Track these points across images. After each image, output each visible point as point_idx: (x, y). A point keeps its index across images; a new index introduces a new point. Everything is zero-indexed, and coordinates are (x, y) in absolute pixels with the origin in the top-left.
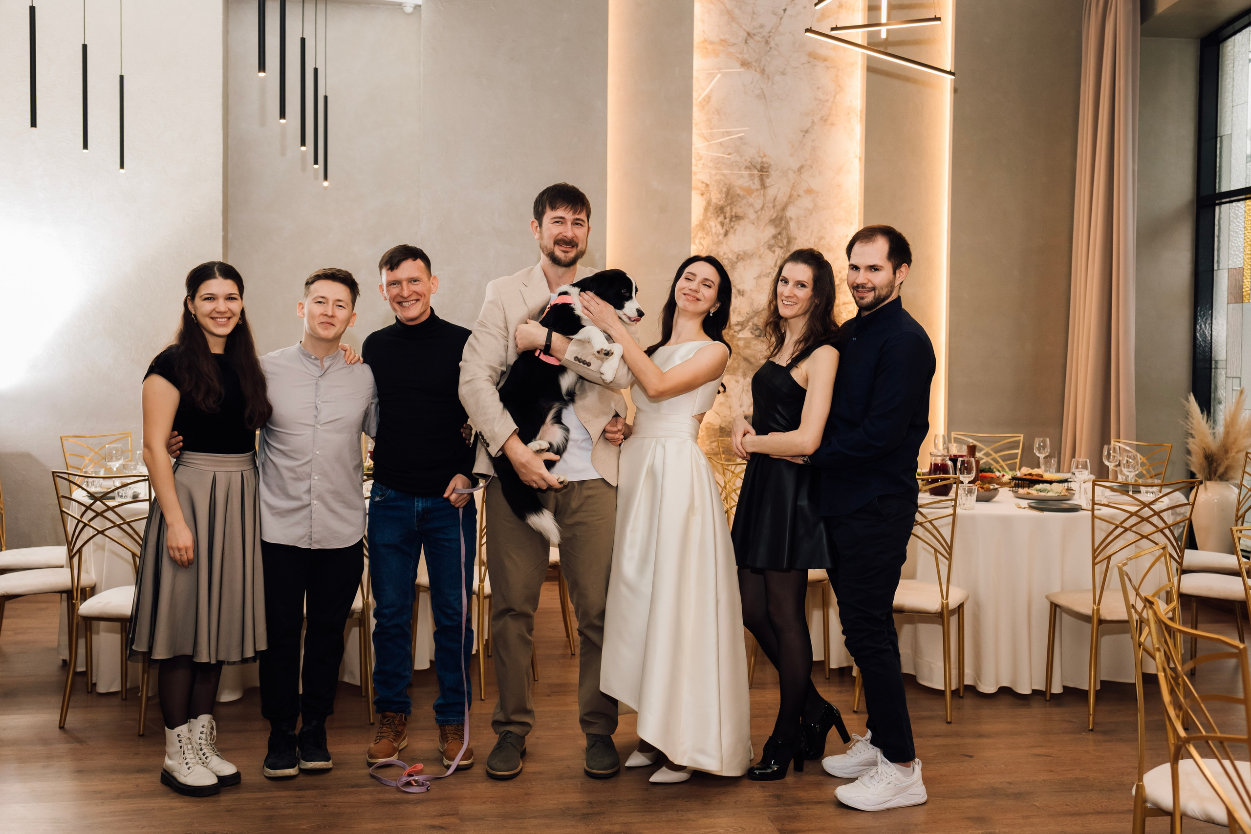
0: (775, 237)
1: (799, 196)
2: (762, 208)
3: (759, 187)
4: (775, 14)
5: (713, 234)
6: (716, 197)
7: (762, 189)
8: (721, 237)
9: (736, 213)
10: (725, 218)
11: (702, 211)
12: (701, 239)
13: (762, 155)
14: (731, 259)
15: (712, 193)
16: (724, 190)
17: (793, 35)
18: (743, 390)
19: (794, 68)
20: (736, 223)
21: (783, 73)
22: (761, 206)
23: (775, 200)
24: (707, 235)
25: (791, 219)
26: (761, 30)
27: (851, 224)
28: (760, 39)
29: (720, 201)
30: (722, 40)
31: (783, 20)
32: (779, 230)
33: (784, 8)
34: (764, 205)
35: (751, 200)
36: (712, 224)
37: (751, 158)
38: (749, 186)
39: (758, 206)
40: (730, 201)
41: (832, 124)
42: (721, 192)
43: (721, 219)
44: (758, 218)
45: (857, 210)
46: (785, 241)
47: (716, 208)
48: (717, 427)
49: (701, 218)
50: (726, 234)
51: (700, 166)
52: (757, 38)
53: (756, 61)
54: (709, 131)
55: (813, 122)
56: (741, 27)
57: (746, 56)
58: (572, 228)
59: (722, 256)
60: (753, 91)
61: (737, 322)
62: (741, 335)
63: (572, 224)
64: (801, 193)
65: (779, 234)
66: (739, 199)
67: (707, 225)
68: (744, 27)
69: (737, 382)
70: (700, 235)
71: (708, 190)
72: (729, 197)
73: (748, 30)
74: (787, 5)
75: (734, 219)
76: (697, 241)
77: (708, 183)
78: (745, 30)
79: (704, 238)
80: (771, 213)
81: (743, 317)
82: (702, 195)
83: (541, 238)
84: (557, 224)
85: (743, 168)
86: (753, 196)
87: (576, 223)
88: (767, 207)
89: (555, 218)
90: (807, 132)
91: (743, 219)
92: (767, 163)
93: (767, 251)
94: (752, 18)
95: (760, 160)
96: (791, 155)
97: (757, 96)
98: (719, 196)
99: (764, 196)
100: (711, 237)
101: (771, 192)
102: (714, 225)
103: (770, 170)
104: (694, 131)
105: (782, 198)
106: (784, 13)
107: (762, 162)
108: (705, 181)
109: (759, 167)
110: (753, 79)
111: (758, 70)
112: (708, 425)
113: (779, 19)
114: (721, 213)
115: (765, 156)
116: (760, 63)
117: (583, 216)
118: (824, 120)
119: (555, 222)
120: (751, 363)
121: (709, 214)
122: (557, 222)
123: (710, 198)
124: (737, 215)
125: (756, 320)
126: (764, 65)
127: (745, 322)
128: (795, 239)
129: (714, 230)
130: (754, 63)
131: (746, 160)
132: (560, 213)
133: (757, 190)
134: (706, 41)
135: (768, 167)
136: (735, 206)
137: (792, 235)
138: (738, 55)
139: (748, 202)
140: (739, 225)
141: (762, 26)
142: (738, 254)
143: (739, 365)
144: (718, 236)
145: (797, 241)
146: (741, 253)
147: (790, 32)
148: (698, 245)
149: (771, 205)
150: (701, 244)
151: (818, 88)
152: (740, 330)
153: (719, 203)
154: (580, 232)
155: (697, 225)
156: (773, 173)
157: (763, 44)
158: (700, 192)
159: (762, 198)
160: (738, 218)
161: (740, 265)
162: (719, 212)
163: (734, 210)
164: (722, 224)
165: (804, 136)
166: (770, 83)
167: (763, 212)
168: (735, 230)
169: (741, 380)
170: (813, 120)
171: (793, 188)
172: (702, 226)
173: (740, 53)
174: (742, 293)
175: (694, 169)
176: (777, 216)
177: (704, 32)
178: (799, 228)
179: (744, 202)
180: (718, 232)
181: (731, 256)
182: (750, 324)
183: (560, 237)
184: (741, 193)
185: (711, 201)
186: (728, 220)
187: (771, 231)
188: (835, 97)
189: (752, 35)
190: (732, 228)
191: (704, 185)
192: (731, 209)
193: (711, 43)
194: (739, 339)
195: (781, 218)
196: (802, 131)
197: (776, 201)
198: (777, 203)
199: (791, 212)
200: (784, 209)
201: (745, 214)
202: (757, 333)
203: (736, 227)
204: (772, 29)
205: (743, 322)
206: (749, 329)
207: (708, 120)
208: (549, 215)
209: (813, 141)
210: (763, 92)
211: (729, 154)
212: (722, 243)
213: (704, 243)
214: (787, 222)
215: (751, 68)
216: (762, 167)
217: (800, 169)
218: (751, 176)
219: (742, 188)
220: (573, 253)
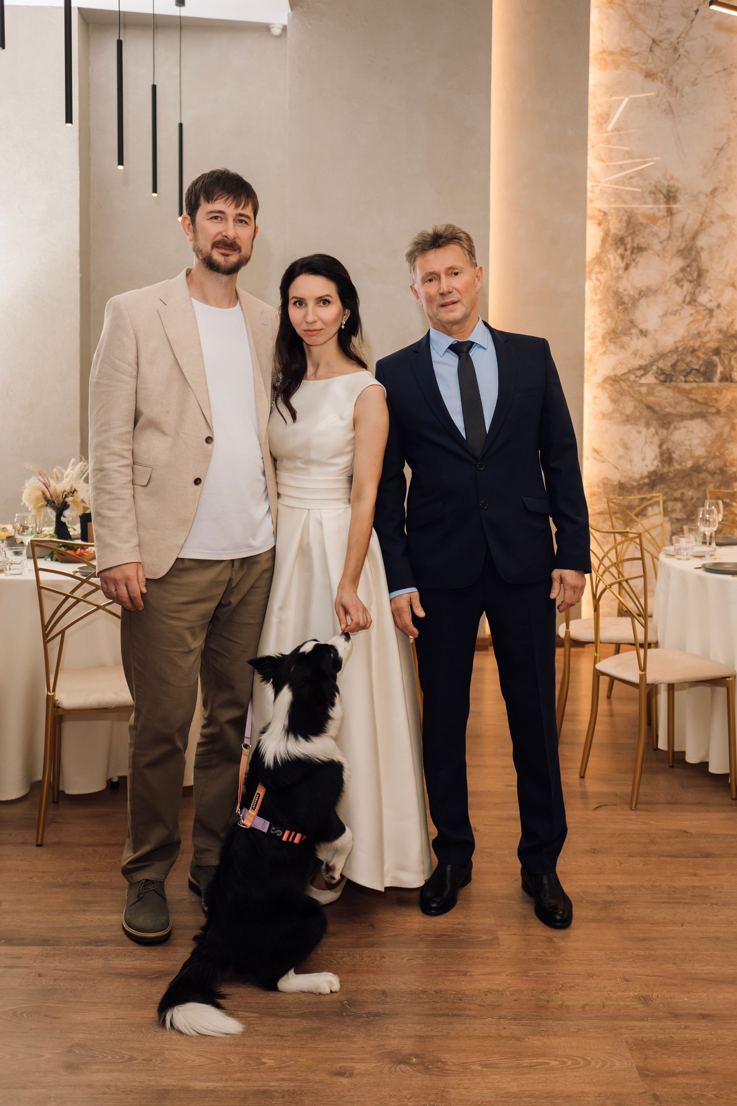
0: (683, 270)
1: (712, 222)
2: (669, 238)
3: (665, 214)
4: (684, 15)
5: (613, 269)
6: (615, 226)
7: (668, 216)
8: (621, 272)
9: (638, 244)
10: (626, 250)
11: (599, 242)
12: (598, 274)
13: (668, 178)
14: (632, 296)
15: (611, 223)
16: (625, 218)
17: (707, 40)
18: (646, 442)
19: (707, 77)
20: (638, 255)
21: (694, 84)
22: (667, 235)
23: (684, 227)
24: (604, 269)
25: (702, 248)
26: (669, 36)
28: (667, 46)
29: (620, 231)
30: (623, 50)
31: (694, 22)
32: (688, 261)
33: (695, 8)
34: (671, 234)
35: (656, 229)
36: (611, 256)
37: (657, 182)
38: (654, 213)
39: (664, 236)
40: (631, 231)
42: (621, 221)
43: (621, 251)
44: (664, 249)
46: (695, 275)
47: (615, 239)
48: (616, 483)
49: (598, 250)
50: (627, 268)
52: (664, 45)
53: (662, 71)
54: (608, 152)
55: (729, 138)
56: (645, 33)
57: (651, 66)
58: (234, 225)
59: (622, 293)
60: (659, 105)
61: (639, 367)
62: (643, 381)
63: (234, 221)
64: (714, 218)
65: (689, 266)
66: (642, 228)
67: (605, 259)
68: (649, 33)
69: (639, 432)
70: (597, 269)
71: (606, 219)
72: (631, 227)
73: (653, 36)
74: (700, 5)
75: (636, 251)
76: (593, 277)
77: (607, 211)
78: (649, 37)
79: (601, 273)
80: (679, 243)
81: (645, 360)
82: (600, 224)
84: (215, 221)
85: (647, 193)
86: (658, 224)
87: (241, 220)
88: (675, 236)
89: (212, 212)
90: (721, 149)
91: (647, 250)
92: (674, 186)
93: (674, 286)
94: (658, 22)
95: (666, 183)
96: (703, 177)
97: (664, 111)
98: (618, 225)
99: (671, 224)
100: (609, 272)
101: (679, 219)
102: (613, 258)
103: (678, 194)
104: (590, 152)
105: (692, 225)
106: (696, 14)
107: (669, 186)
108: (603, 209)
109: (665, 191)
110: (659, 92)
111: (665, 81)
112: (606, 481)
113: (690, 22)
114: (621, 244)
115: (672, 178)
116: (667, 74)
117: (248, 211)
119: (211, 218)
120: (654, 411)
121: (607, 246)
122: (216, 218)
123: (609, 228)
124: (640, 246)
125: (661, 364)
126: (672, 76)
127: (649, 366)
128: (707, 271)
129: (612, 264)
130: (660, 74)
131: (650, 184)
132: (219, 205)
133: (664, 217)
134: (604, 51)
135: (676, 191)
136: (637, 236)
137: (704, 267)
138: (642, 66)
139: (652, 231)
140: (641, 257)
141: (669, 31)
142: (640, 289)
143: (641, 414)
144: (618, 270)
145: (709, 274)
146: (644, 289)
147: (702, 36)
148: (594, 281)
149: (679, 234)
150: (598, 279)
152: (643, 375)
153: (619, 233)
154: (243, 233)
155: (593, 259)
156: (681, 198)
157: (671, 51)
158: (596, 221)
159: (669, 226)
160: (640, 249)
161: (643, 302)
162: (619, 243)
163: (636, 241)
164: (622, 257)
166: (678, 95)
167: (670, 242)
168: (637, 263)
169: (644, 431)
170: (728, 135)
171: (705, 213)
172: (599, 260)
173: (644, 63)
174: (645, 334)
175: (589, 195)
176: (686, 246)
177: (602, 41)
178: (711, 259)
179: (648, 231)
180: (617, 266)
181: (632, 292)
182: (655, 368)
183: (220, 237)
184: (642, 220)
185: (610, 231)
186: (628, 252)
187: (679, 263)
189: (657, 42)
190: (634, 260)
191: (602, 214)
192: (633, 240)
193: (611, 53)
194: (642, 385)
195: (691, 249)
196: (715, 149)
197: (685, 229)
198: (686, 232)
199: (702, 241)
200: (694, 238)
201: (648, 244)
202: (662, 378)
203: (638, 260)
204: (681, 34)
205: (646, 366)
206: (653, 374)
207: (605, 141)
208: (205, 208)
209: (729, 159)
210: (670, 105)
211: (631, 178)
212: (622, 278)
213: (602, 278)
214: (698, 253)
215: (657, 79)
216: (669, 191)
217: (714, 192)
218: (656, 201)
219: (645, 216)
220: (234, 258)
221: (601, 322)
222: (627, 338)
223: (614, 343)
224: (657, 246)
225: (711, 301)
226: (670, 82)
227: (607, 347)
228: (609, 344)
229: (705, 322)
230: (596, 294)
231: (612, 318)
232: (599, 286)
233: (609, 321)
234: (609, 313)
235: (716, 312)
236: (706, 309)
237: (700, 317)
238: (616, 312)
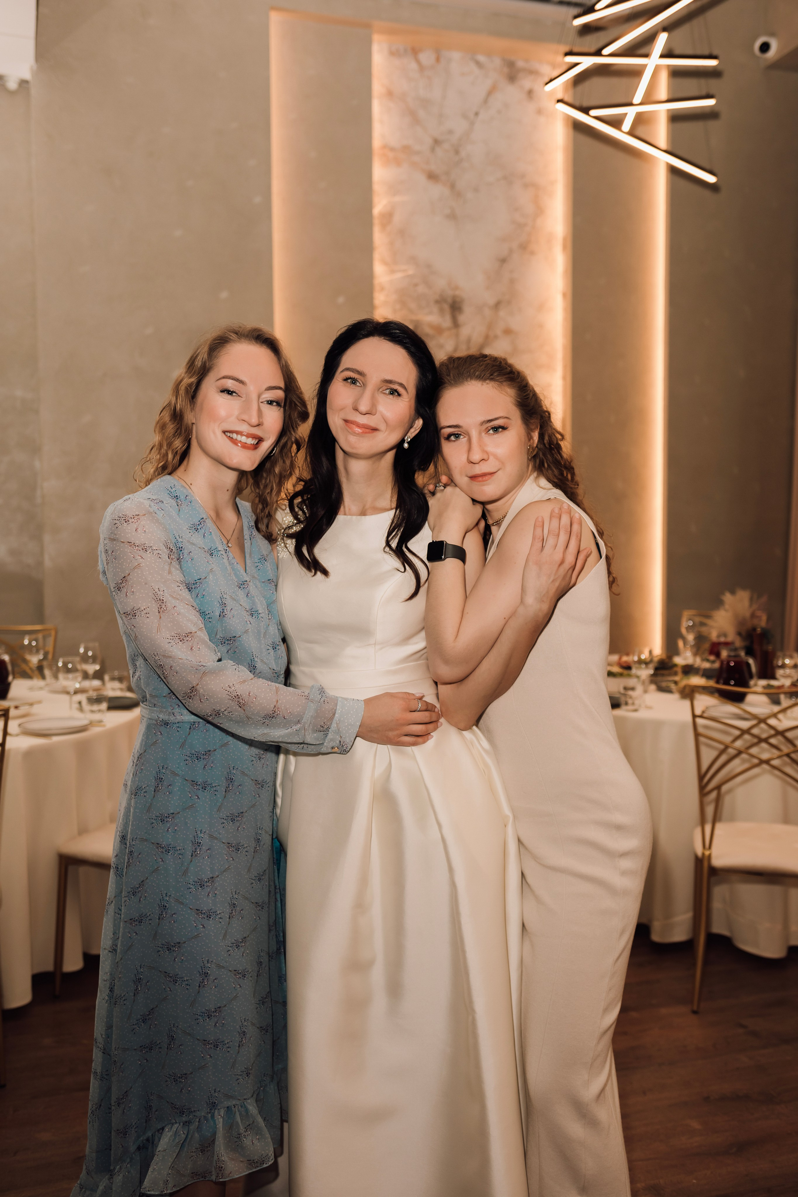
1: (497, 337)
3: (451, 325)
4: (465, 116)
7: (453, 327)
13: (454, 287)
17: (487, 144)
19: (489, 184)
21: (476, 190)
22: (454, 347)
23: (470, 340)
26: (450, 137)
28: (449, 148)
30: (404, 147)
31: (475, 126)
33: (475, 111)
34: (457, 347)
35: (442, 340)
37: (442, 291)
38: (440, 324)
39: (450, 348)
41: (532, 253)
51: (381, 299)
52: (446, 146)
53: (445, 174)
54: (392, 255)
55: (511, 250)
56: (427, 131)
57: (432, 168)
60: (442, 210)
64: (500, 333)
68: (430, 131)
73: (434, 135)
78: (431, 136)
85: (432, 301)
86: (444, 336)
90: (504, 260)
92: (459, 297)
94: (439, 121)
95: (451, 293)
96: (487, 288)
97: (447, 216)
99: (457, 335)
101: (465, 331)
103: (463, 305)
104: (376, 255)
105: (478, 339)
106: (476, 117)
107: (454, 296)
109: (450, 300)
110: (442, 195)
111: (447, 184)
113: (470, 124)
115: (457, 288)
116: (449, 177)
118: (524, 247)
126: (454, 179)
130: (442, 177)
131: (436, 293)
133: (449, 329)
134: (387, 147)
135: (462, 302)
138: (424, 166)
139: (439, 343)
141: (451, 132)
147: (483, 141)
151: (516, 209)
156: (468, 309)
157: (453, 153)
159: (455, 338)
165: (501, 265)
166: (461, 200)
170: (510, 247)
171: (489, 327)
173: (426, 164)
175: (375, 301)
177: (383, 135)
184: (430, 332)
188: (535, 221)
189: (439, 142)
193: (392, 149)
196: (498, 260)
197: (470, 342)
198: (472, 345)
204: (462, 136)
207: (390, 244)
209: (512, 272)
210: (453, 211)
211: (415, 284)
215: (440, 181)
216: (455, 302)
217: (497, 305)
218: (442, 311)
219: (431, 326)
226: (453, 186)
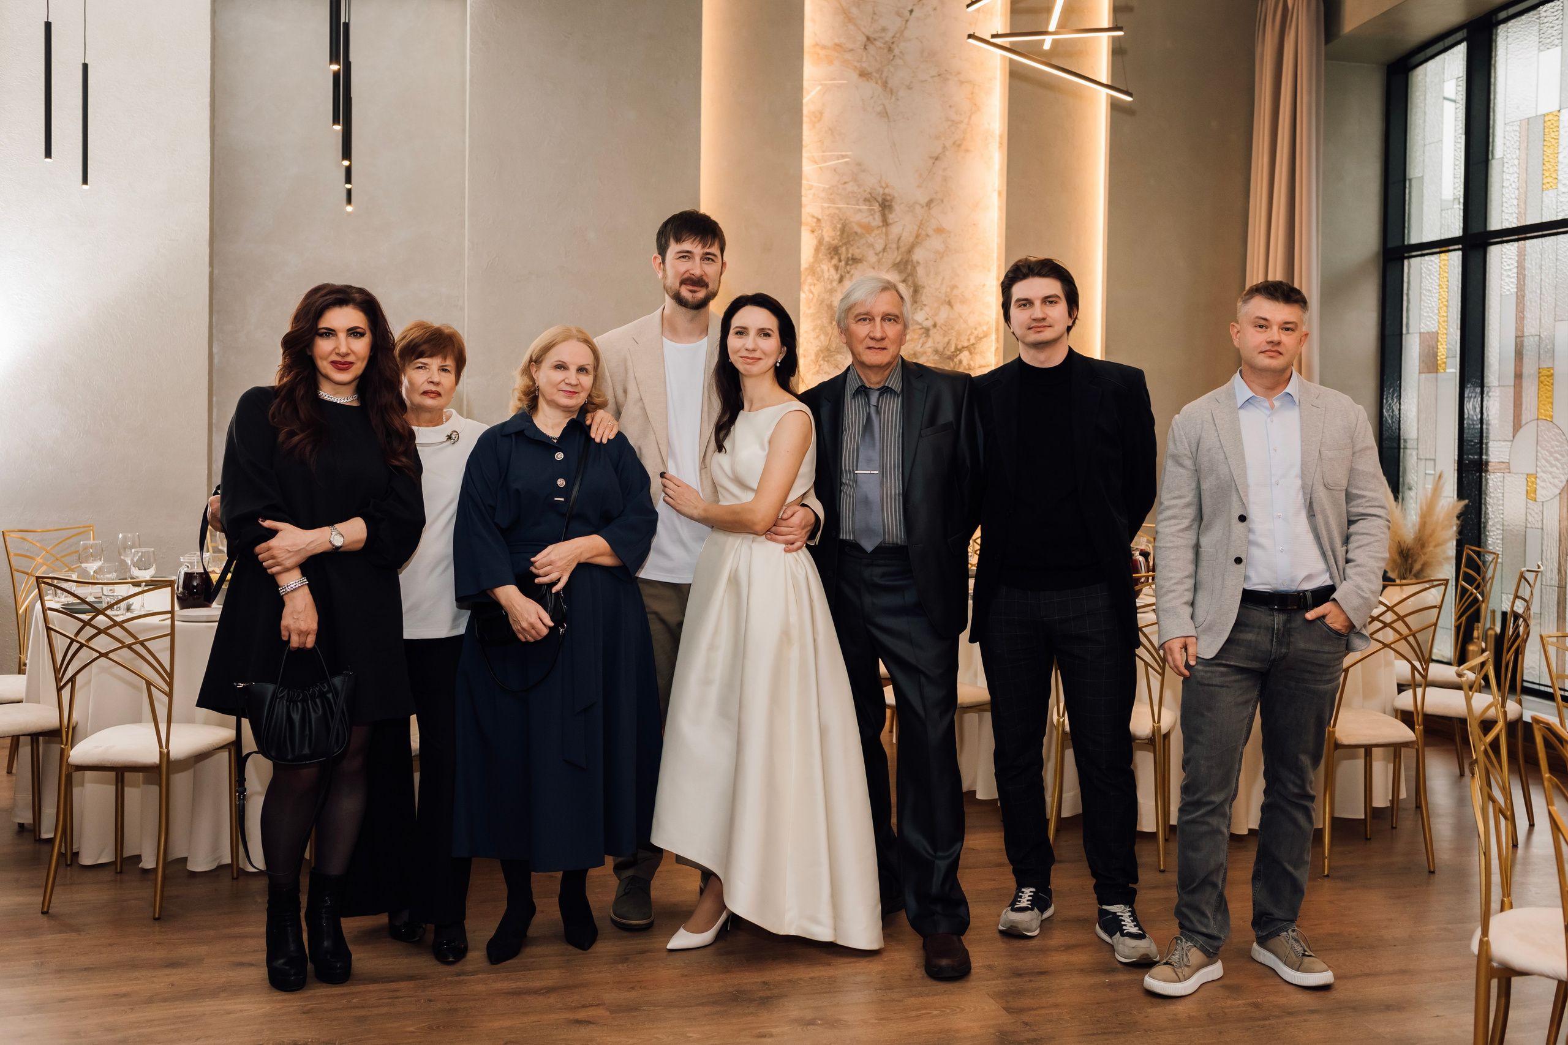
1: (928, 235)
2: (884, 250)
3: (881, 224)
4: (899, 14)
5: (826, 280)
6: (829, 234)
7: (883, 226)
8: (835, 284)
9: (853, 255)
10: (840, 261)
11: (812, 251)
12: (811, 285)
13: (884, 185)
15: (825, 230)
16: (839, 226)
17: (921, 42)
19: (922, 82)
20: (852, 267)
21: (909, 88)
22: (882, 246)
23: (899, 239)
24: (818, 280)
25: (918, 263)
26: (883, 35)
27: (989, 271)
28: (882, 45)
29: (833, 240)
30: (836, 45)
31: (909, 23)
32: (904, 276)
33: (910, 9)
34: (886, 246)
35: (871, 239)
36: (825, 267)
37: (871, 189)
38: (869, 223)
39: (879, 247)
40: (844, 241)
41: (967, 151)
42: (834, 229)
43: (835, 261)
44: (879, 261)
45: (995, 255)
47: (829, 249)
49: (811, 260)
50: (841, 280)
51: (810, 196)
52: (879, 44)
53: (877, 71)
54: (821, 154)
55: (944, 147)
56: (859, 29)
57: (865, 65)
58: (701, 264)
60: (873, 107)
63: (701, 259)
64: (930, 232)
66: (856, 238)
67: (818, 269)
68: (863, 29)
70: (810, 280)
71: (820, 226)
72: (845, 236)
73: (867, 33)
74: (914, 5)
75: (850, 262)
76: (806, 288)
77: (820, 217)
78: (864, 34)
79: (815, 285)
80: (894, 256)
82: (814, 232)
83: (665, 276)
84: (684, 260)
85: (861, 201)
86: (873, 235)
87: (707, 258)
88: (890, 248)
89: (680, 252)
90: (937, 159)
91: (861, 262)
92: (890, 195)
94: (873, 19)
95: (881, 191)
96: (919, 186)
97: (879, 114)
98: (832, 234)
99: (887, 234)
100: (822, 283)
101: (895, 230)
102: (827, 269)
103: (893, 204)
104: (805, 154)
105: (908, 238)
106: (911, 14)
107: (884, 194)
108: (817, 215)
109: (880, 199)
110: (873, 93)
111: (879, 82)
113: (904, 22)
114: (835, 254)
115: (887, 186)
116: (881, 74)
117: (715, 250)
118: (958, 145)
119: (680, 257)
121: (820, 255)
122: (684, 257)
123: (822, 236)
124: (854, 257)
126: (887, 77)
128: (923, 287)
129: (826, 275)
130: (874, 74)
131: (865, 191)
132: (687, 246)
133: (879, 227)
134: (817, 44)
135: (891, 201)
136: (852, 246)
137: (920, 283)
138: (855, 64)
139: (867, 242)
140: (856, 269)
141: (884, 30)
144: (831, 282)
145: (925, 291)
147: (917, 38)
148: (807, 293)
149: (894, 246)
150: (811, 292)
151: (950, 106)
153: (833, 242)
154: (711, 269)
155: (806, 269)
156: (897, 207)
157: (886, 51)
158: (810, 229)
159: (884, 237)
160: (855, 260)
162: (833, 253)
163: (851, 251)
164: (836, 268)
165: (934, 163)
166: (894, 98)
167: (885, 254)
168: (852, 275)
170: (943, 145)
171: (920, 226)
172: (812, 270)
173: (858, 61)
175: (804, 200)
176: (902, 259)
177: (815, 34)
178: (928, 275)
179: (863, 241)
180: (831, 277)
183: (687, 275)
184: (859, 230)
185: (823, 239)
186: (843, 263)
188: (970, 118)
189: (872, 39)
190: (848, 272)
191: (815, 220)
192: (847, 250)
193: (824, 47)
195: (907, 262)
196: (931, 158)
197: (900, 241)
198: (902, 244)
199: (918, 255)
200: (910, 251)
201: (863, 256)
203: (852, 272)
204: (896, 34)
207: (820, 141)
208: (674, 248)
209: (945, 169)
210: (885, 108)
211: (845, 183)
212: (836, 291)
213: (815, 290)
214: (914, 268)
215: (872, 79)
216: (884, 200)
217: (929, 203)
218: (871, 210)
219: (860, 225)
220: (701, 294)
221: (814, 338)
222: (841, 356)
223: (828, 361)
224: (872, 258)
225: (927, 319)
227: (820, 366)
228: (822, 362)
229: (921, 341)
230: (809, 308)
231: (826, 334)
232: (812, 299)
233: (822, 337)
234: (823, 328)
235: (932, 332)
236: (923, 328)
237: (916, 337)
238: (830, 328)
